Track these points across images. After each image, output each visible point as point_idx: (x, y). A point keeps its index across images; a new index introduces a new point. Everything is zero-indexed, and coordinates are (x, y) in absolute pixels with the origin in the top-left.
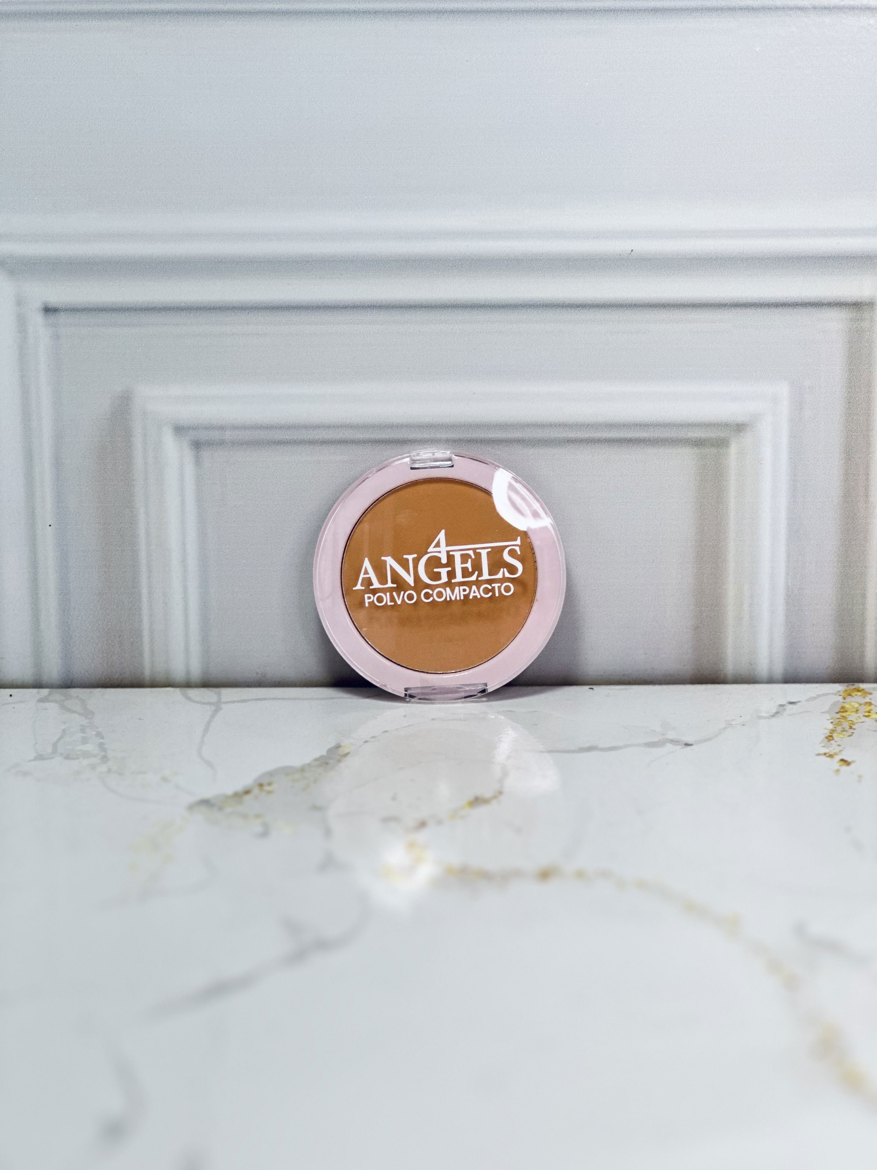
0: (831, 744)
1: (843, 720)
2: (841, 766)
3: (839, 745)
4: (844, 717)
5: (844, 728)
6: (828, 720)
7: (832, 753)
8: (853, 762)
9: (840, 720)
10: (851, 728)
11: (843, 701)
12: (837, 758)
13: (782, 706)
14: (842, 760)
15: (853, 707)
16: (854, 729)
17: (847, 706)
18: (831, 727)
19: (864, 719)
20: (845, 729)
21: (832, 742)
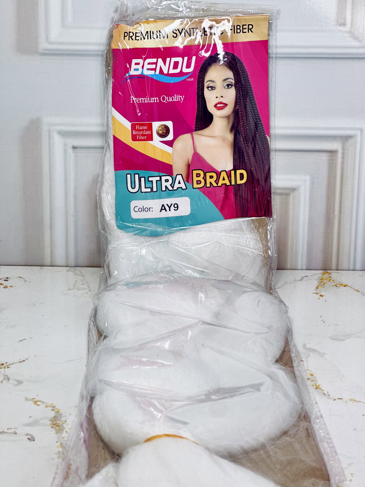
2: (320, 297)
3: (320, 290)
4: (322, 281)
5: (322, 285)
6: (317, 282)
8: (324, 296)
11: (322, 276)
12: (319, 294)
13: (303, 277)
14: (320, 295)
15: (325, 278)
16: (325, 285)
17: (323, 278)
18: (318, 284)
19: (328, 282)
21: (318, 289)
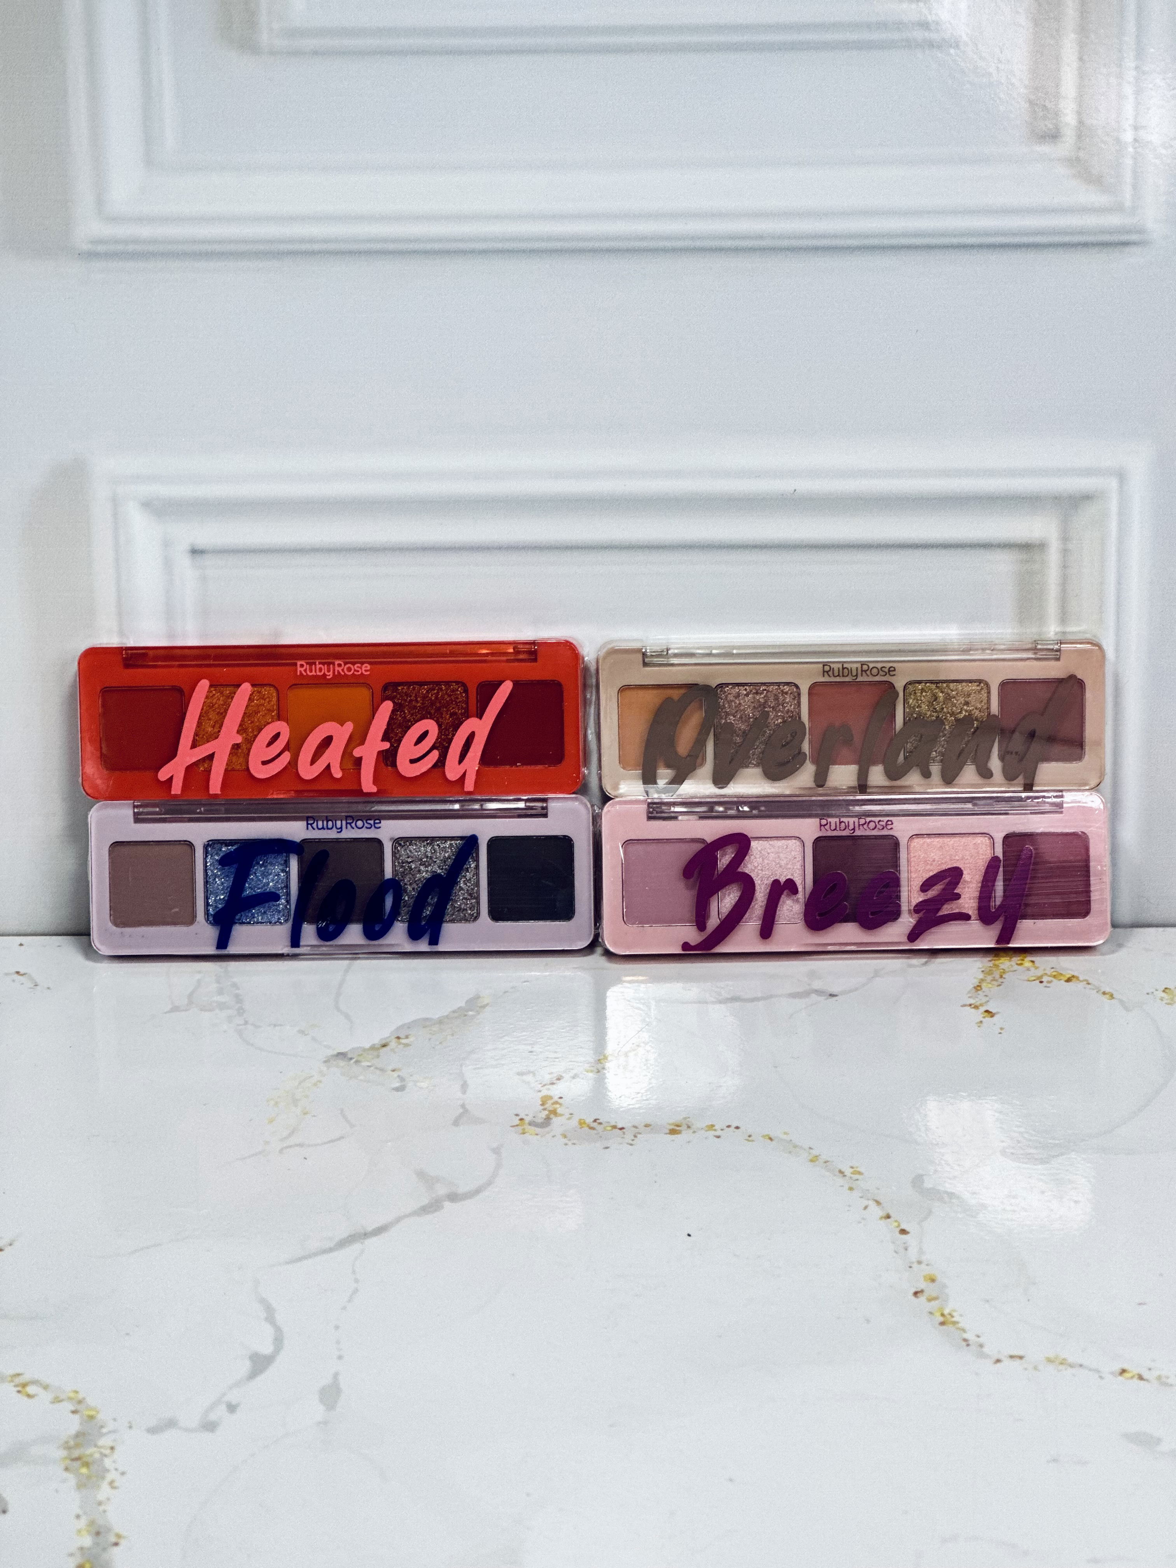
0: (979, 994)
1: (994, 969)
2: (984, 1017)
3: (986, 996)
4: (996, 965)
5: (994, 977)
6: (979, 968)
7: (978, 1004)
8: (998, 1013)
9: (991, 969)
10: (1001, 977)
12: (982, 1009)
14: (987, 1011)
16: (1004, 978)
18: (981, 976)
19: (1016, 967)
20: (996, 979)
21: (979, 992)
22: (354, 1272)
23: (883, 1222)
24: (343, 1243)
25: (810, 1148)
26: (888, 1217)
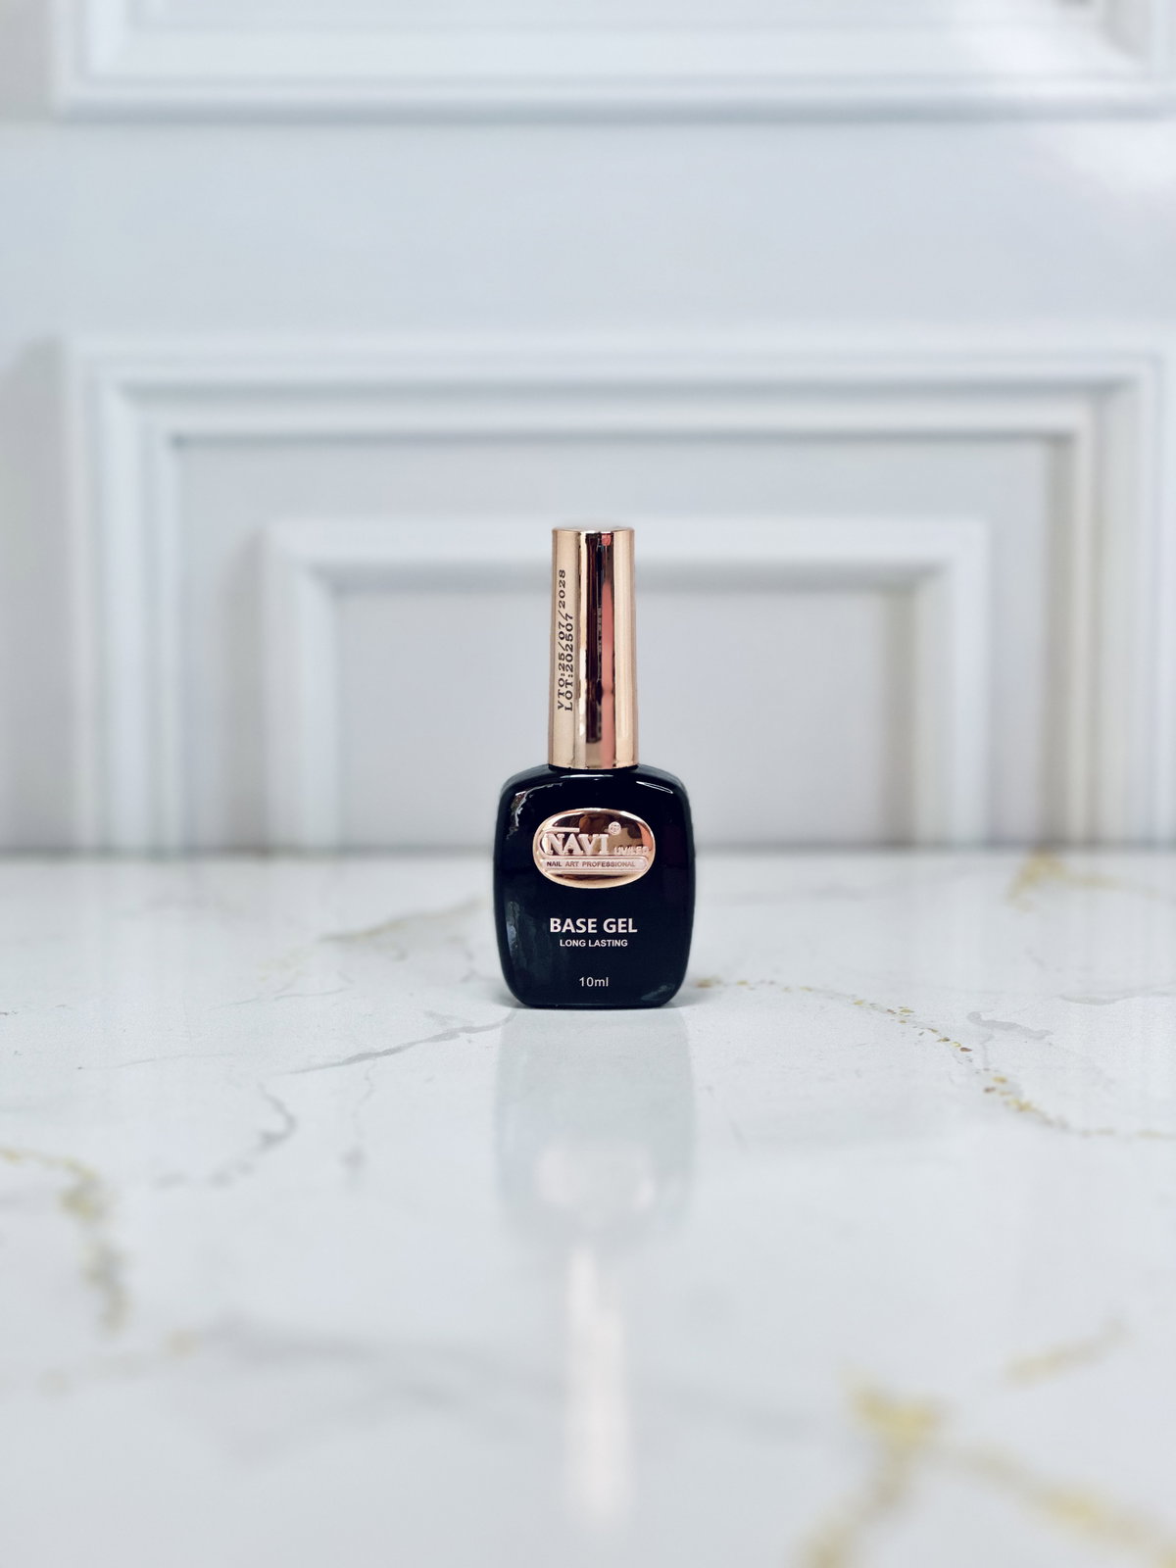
22: (367, 1078)
23: (942, 1044)
24: (350, 1061)
25: (854, 996)
26: (948, 1040)
